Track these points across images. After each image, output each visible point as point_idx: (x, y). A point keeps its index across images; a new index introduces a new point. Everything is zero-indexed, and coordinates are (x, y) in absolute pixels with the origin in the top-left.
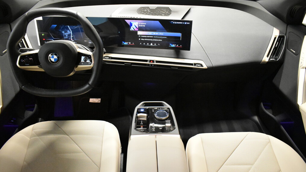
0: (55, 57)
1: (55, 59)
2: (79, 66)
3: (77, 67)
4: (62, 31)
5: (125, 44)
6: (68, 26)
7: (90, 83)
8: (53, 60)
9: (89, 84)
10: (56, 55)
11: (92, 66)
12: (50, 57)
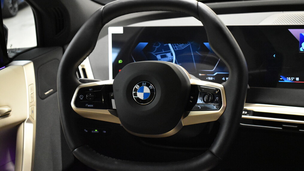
0: (147, 90)
1: (145, 94)
2: (193, 113)
3: (186, 115)
4: (157, 55)
5: (286, 81)
6: (170, 45)
7: (215, 149)
8: (140, 96)
9: (212, 153)
10: (148, 85)
11: (222, 113)
12: (136, 90)
